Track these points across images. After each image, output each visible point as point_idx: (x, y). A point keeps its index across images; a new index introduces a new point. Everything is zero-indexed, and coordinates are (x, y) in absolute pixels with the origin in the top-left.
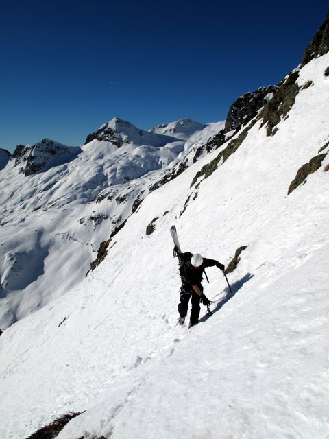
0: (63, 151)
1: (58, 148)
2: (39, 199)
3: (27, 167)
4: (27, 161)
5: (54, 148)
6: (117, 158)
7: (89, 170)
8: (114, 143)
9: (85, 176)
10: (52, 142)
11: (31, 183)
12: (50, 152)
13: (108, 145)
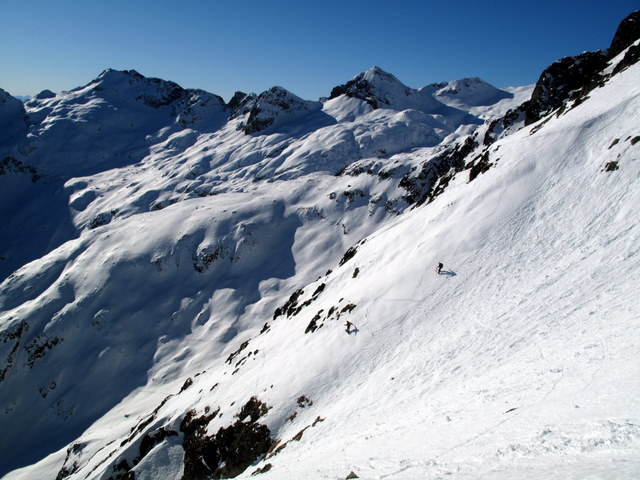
0: (299, 105)
1: (292, 101)
2: (261, 167)
3: (248, 123)
4: (248, 114)
5: (286, 101)
6: (373, 122)
7: (332, 134)
8: (369, 102)
9: (327, 142)
10: (285, 93)
11: (253, 145)
12: (280, 105)
13: (361, 104)
